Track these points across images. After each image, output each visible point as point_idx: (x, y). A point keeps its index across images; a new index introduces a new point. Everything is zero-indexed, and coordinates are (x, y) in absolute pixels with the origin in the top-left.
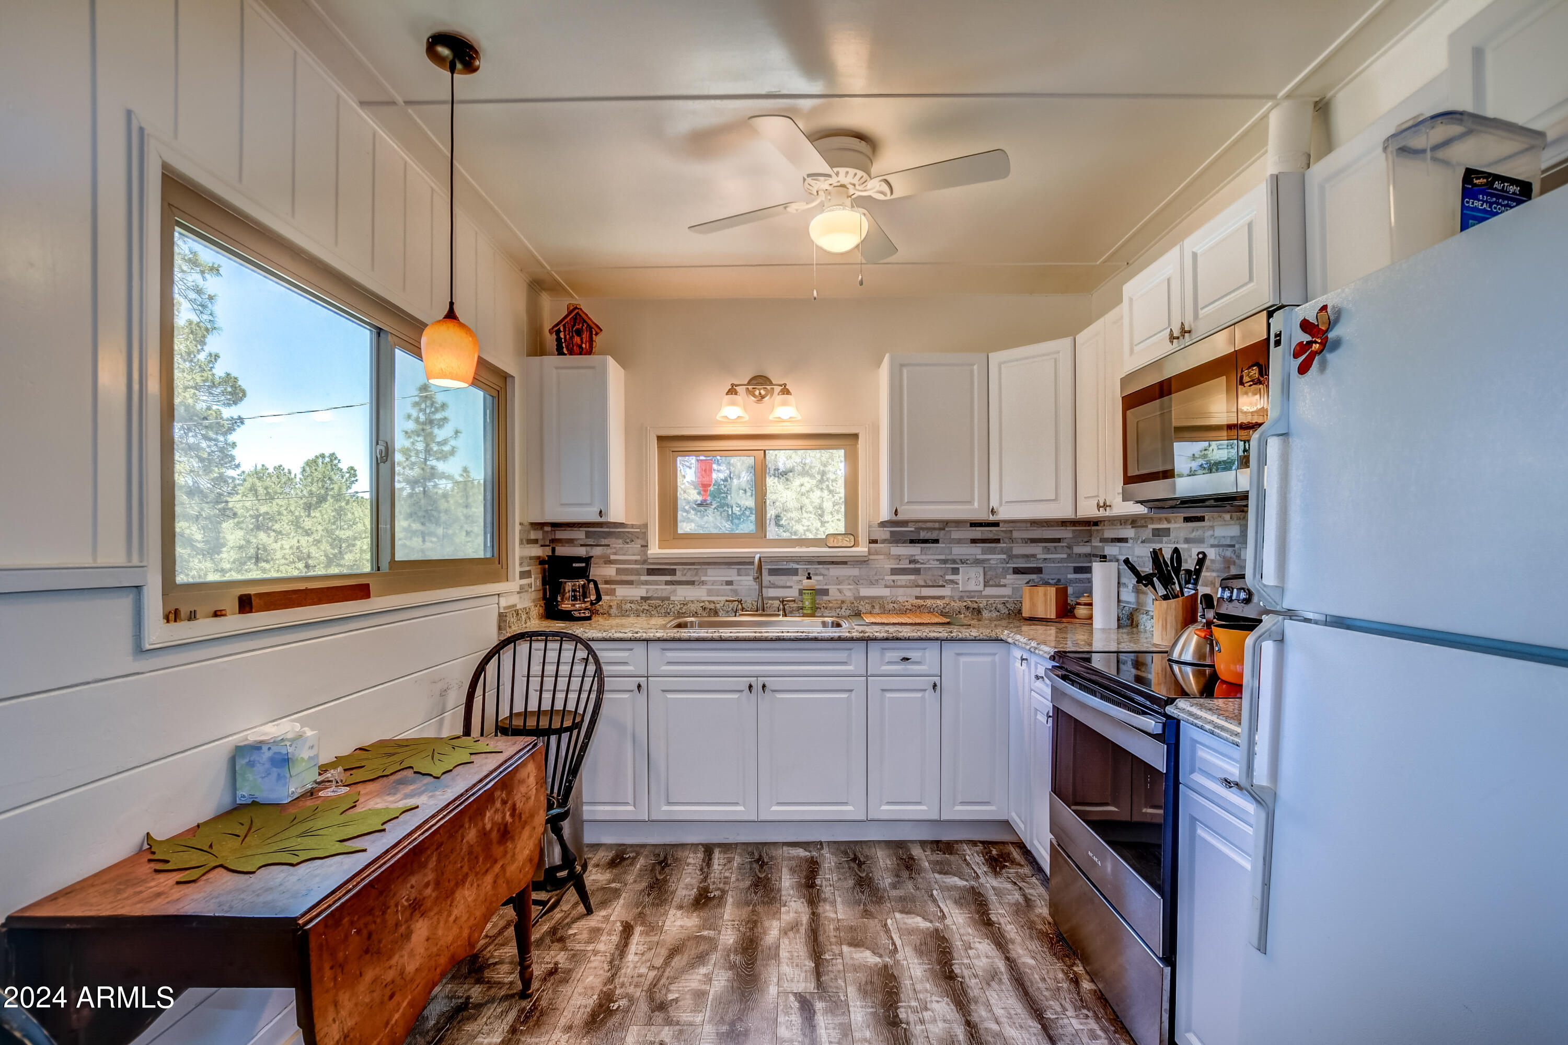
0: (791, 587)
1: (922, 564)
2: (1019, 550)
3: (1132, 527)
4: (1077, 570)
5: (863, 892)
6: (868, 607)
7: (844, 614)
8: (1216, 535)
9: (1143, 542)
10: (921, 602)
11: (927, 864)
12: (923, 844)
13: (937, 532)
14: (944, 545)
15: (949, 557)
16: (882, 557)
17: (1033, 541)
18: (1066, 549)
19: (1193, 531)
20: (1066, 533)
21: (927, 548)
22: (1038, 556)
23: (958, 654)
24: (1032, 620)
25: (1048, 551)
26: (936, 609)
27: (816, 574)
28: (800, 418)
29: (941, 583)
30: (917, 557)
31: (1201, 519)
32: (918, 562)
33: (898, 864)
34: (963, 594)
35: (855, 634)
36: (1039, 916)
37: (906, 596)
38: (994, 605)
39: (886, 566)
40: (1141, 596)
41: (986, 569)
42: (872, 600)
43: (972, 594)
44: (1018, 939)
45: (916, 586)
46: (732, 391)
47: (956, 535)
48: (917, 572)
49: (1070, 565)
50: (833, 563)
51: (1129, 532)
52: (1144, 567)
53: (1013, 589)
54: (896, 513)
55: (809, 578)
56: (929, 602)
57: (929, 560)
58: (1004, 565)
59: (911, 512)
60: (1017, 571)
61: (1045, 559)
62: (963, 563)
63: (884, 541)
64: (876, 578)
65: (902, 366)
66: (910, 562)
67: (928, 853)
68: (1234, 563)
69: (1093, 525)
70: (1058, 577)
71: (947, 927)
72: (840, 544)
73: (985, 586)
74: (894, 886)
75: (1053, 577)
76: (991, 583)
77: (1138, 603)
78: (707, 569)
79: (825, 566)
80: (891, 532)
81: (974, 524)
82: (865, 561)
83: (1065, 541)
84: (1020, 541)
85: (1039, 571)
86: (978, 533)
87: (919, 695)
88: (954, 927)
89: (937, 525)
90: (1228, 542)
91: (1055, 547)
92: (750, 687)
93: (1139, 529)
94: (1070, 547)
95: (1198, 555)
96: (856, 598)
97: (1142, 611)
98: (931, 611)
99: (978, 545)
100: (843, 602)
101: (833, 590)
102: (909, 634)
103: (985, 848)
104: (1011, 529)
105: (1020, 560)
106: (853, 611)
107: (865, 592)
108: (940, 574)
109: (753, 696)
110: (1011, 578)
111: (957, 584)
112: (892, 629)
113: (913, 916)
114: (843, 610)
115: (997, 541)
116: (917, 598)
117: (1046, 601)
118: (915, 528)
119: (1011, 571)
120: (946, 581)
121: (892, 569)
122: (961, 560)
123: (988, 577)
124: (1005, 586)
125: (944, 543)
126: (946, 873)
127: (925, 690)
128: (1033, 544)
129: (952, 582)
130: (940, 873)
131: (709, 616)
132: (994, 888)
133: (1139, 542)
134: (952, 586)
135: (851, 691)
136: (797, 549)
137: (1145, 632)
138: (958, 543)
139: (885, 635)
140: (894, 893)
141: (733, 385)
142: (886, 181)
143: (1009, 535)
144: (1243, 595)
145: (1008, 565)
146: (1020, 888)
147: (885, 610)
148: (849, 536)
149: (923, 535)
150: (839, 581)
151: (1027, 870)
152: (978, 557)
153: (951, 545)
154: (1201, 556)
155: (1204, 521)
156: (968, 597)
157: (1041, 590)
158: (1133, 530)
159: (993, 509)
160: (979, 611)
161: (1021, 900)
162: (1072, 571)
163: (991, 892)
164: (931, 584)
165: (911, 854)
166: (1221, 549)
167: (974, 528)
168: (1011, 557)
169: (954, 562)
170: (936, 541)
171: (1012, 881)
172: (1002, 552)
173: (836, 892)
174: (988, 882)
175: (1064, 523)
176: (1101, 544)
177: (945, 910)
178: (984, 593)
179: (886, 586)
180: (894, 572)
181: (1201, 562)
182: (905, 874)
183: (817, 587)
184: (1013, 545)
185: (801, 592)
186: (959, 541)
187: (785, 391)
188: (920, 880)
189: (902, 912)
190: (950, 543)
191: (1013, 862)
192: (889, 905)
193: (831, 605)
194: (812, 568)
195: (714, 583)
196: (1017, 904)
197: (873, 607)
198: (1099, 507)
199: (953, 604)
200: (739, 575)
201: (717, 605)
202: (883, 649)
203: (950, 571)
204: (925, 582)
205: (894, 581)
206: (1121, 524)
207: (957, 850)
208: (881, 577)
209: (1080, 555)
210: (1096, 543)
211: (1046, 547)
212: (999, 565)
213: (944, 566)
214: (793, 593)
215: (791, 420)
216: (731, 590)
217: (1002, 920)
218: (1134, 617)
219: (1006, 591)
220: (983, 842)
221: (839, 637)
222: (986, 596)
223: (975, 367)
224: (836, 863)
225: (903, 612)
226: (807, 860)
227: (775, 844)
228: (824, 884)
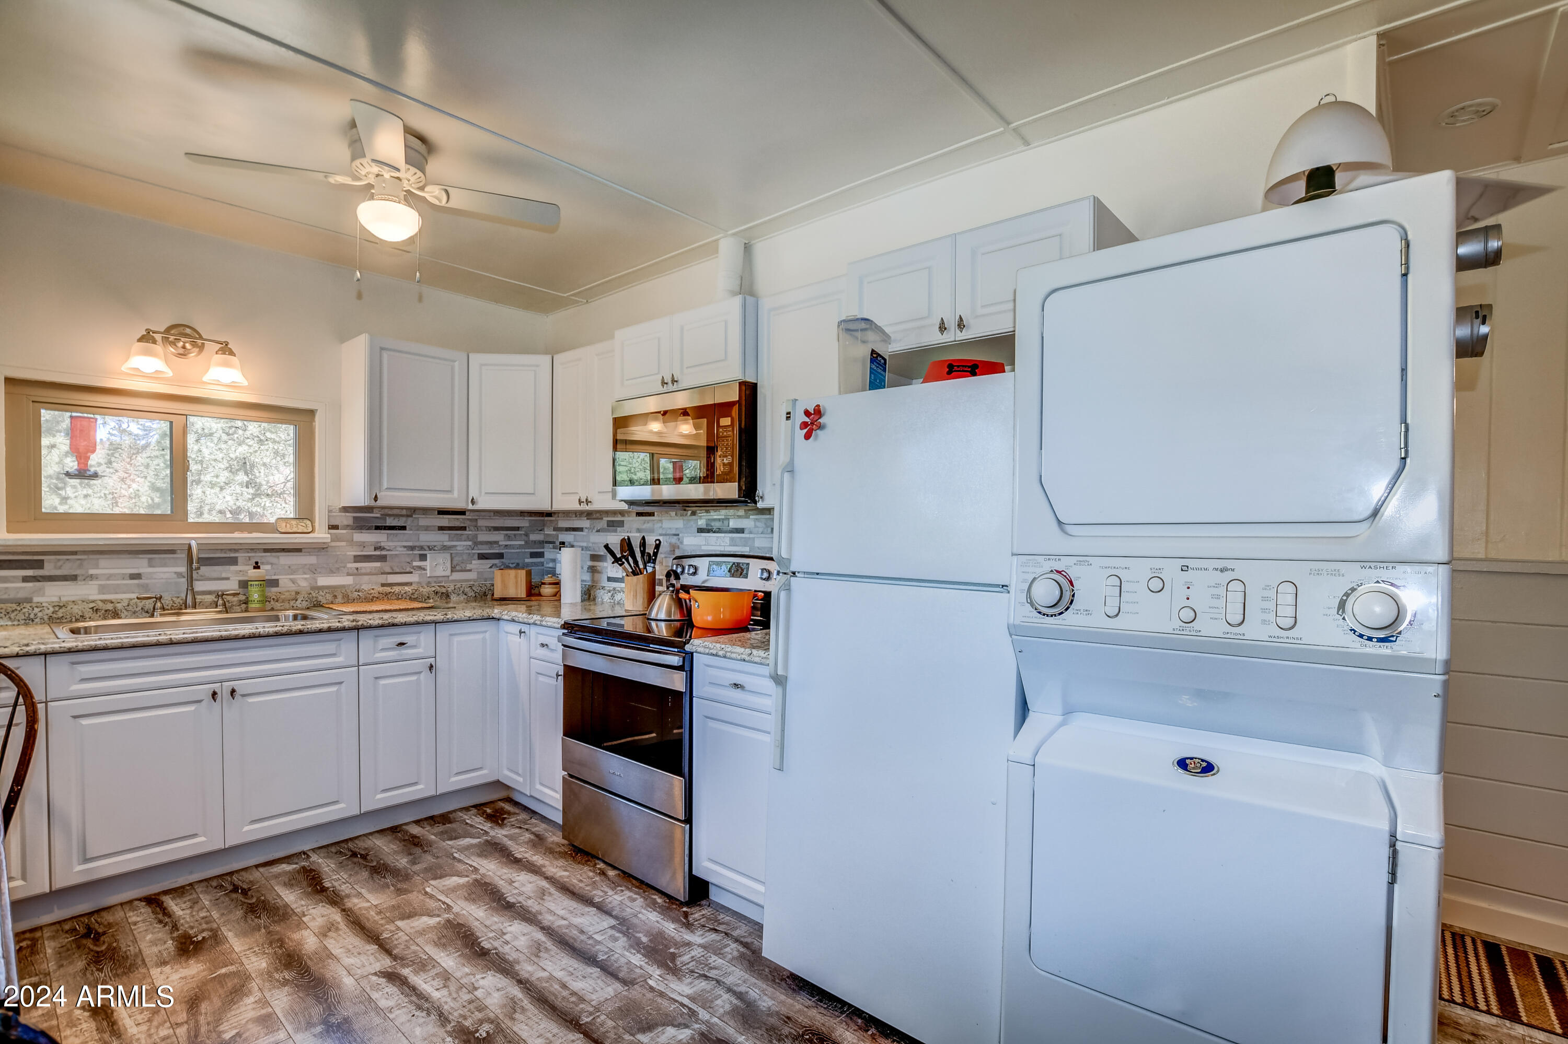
0: (228, 579)
1: (388, 550)
2: (483, 537)
3: (587, 519)
4: (533, 555)
5: (384, 877)
6: (329, 597)
7: (300, 606)
8: (663, 526)
9: (598, 531)
10: (388, 589)
11: (433, 837)
12: (417, 822)
13: (404, 519)
14: (411, 532)
15: (417, 544)
16: (344, 544)
17: (497, 529)
18: (524, 537)
19: (644, 523)
20: (524, 523)
21: (394, 534)
22: (501, 543)
23: (451, 635)
24: (504, 600)
25: (508, 538)
26: (404, 595)
27: (263, 563)
28: (245, 383)
29: (408, 570)
30: (382, 544)
31: (652, 514)
32: (384, 549)
33: (405, 846)
34: (430, 580)
35: (347, 624)
36: (553, 843)
37: (370, 584)
38: (462, 589)
39: (348, 553)
40: (596, 574)
41: (453, 555)
42: (332, 589)
43: (440, 579)
44: (547, 863)
45: (382, 574)
46: (147, 338)
47: (424, 521)
48: (383, 558)
49: (527, 550)
50: (283, 550)
51: (584, 523)
52: (599, 551)
53: (478, 572)
54: (376, 499)
55: (257, 566)
56: (396, 589)
57: (396, 547)
58: (470, 551)
59: (389, 499)
60: (482, 557)
61: (506, 546)
62: (430, 550)
63: (347, 527)
64: (337, 566)
65: (382, 349)
66: (376, 549)
67: (428, 828)
68: (678, 548)
69: (546, 516)
70: (517, 561)
71: (483, 875)
72: (295, 530)
73: (452, 571)
74: (414, 863)
75: (512, 561)
76: (458, 568)
77: (593, 580)
78: (98, 559)
79: (274, 554)
80: (355, 518)
81: (442, 512)
82: (323, 548)
83: (523, 529)
84: (484, 529)
85: (500, 556)
86: (445, 521)
87: (414, 678)
88: (490, 873)
89: (404, 512)
90: (674, 532)
91: (515, 535)
92: (214, 694)
93: (595, 521)
94: (527, 535)
95: (655, 541)
96: (313, 588)
97: (598, 587)
98: (399, 597)
99: (445, 532)
100: (297, 593)
101: (285, 582)
102: (405, 620)
103: (479, 810)
104: (477, 517)
105: (484, 547)
106: (311, 601)
107: (323, 581)
108: (409, 560)
109: (216, 706)
110: (476, 564)
111: (424, 569)
112: (386, 616)
113: (448, 878)
114: (299, 601)
115: (464, 528)
116: (383, 585)
117: (517, 582)
118: (382, 515)
119: (476, 556)
120: (413, 567)
121: (355, 556)
122: (429, 547)
123: (455, 563)
124: (470, 570)
125: (411, 530)
126: (455, 838)
127: (420, 673)
128: (497, 532)
129: (420, 568)
130: (451, 839)
131: (105, 619)
132: (506, 836)
133: (594, 531)
134: (419, 572)
135: (341, 683)
136: (236, 535)
137: (602, 603)
138: (426, 530)
139: (380, 622)
140: (417, 868)
141: (148, 331)
142: (447, 191)
143: (474, 523)
144: (692, 570)
145: (474, 551)
146: (527, 830)
147: (348, 599)
148: (305, 521)
149: (390, 522)
150: (291, 570)
151: (523, 816)
152: (445, 544)
153: (419, 532)
154: (658, 542)
155: (654, 515)
156: (435, 582)
157: (512, 573)
158: (589, 521)
159: (473, 499)
160: (446, 596)
161: (532, 837)
162: (529, 556)
163: (505, 839)
164: (398, 570)
165: (411, 834)
166: (668, 537)
167: (441, 516)
168: (476, 543)
169: (422, 548)
170: (404, 528)
171: (517, 827)
172: (468, 539)
173: (355, 886)
174: (497, 833)
175: (522, 513)
176: (555, 533)
177: (474, 864)
178: (451, 578)
179: (349, 574)
180: (358, 559)
181: (658, 546)
182: (418, 851)
183: (267, 578)
184: (477, 533)
185: (244, 584)
186: (427, 528)
187: (226, 349)
188: (434, 851)
189: (435, 878)
190: (418, 530)
191: (509, 813)
192: (418, 878)
193: (283, 597)
194: (258, 557)
195: (110, 577)
196: (531, 841)
197: (335, 597)
198: (580, 502)
199: (421, 589)
200: (150, 566)
201: (118, 605)
202: (376, 636)
203: (418, 558)
204: (392, 568)
205: (357, 569)
206: (576, 516)
207: (454, 818)
208: (343, 565)
209: (535, 541)
210: (549, 531)
211: (507, 535)
212: (465, 551)
213: (411, 552)
214: (232, 586)
215: (233, 386)
216: (138, 585)
217: (526, 855)
218: (592, 592)
219: (472, 576)
220: (475, 806)
221: (329, 627)
222: (453, 581)
223: (456, 364)
224: (336, 864)
225: (371, 599)
226: (299, 872)
227: (245, 869)
228: (336, 884)
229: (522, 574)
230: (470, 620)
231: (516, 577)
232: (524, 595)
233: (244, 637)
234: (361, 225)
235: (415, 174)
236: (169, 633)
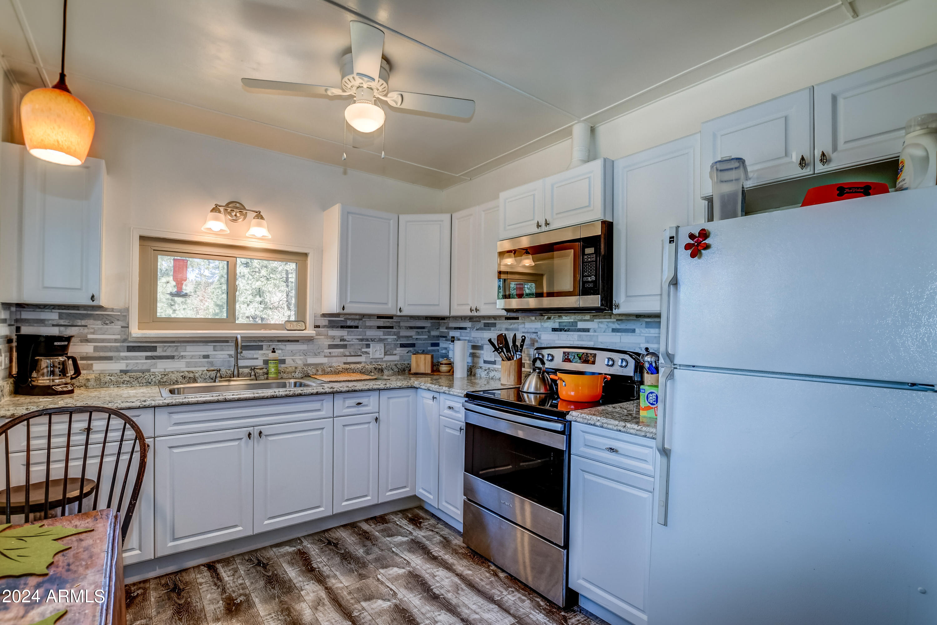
0: (257, 359)
1: (348, 341)
2: (404, 333)
3: (470, 322)
4: (433, 345)
5: (350, 563)
6: (314, 371)
7: (297, 376)
8: (526, 327)
9: (477, 330)
10: (347, 366)
11: (377, 533)
12: (366, 521)
13: (357, 321)
14: (361, 330)
15: (365, 337)
16: (323, 337)
17: (411, 328)
18: (427, 333)
19: (511, 324)
20: (427, 324)
21: (351, 331)
22: (414, 337)
23: (389, 398)
24: (416, 374)
25: (418, 333)
26: (357, 370)
27: (277, 349)
28: (270, 237)
29: (359, 354)
30: (345, 337)
32: (346, 340)
33: (360, 538)
34: (372, 360)
35: (328, 390)
36: (456, 545)
37: (338, 363)
38: (391, 366)
39: (325, 343)
40: (475, 359)
41: (386, 345)
42: (316, 365)
43: (378, 360)
44: (455, 562)
45: (344, 356)
46: (216, 209)
47: (369, 323)
48: (345, 346)
49: (429, 342)
50: (289, 341)
51: (468, 324)
52: (478, 343)
53: (400, 356)
54: (343, 308)
55: (274, 351)
56: (352, 366)
57: (352, 339)
58: (395, 342)
59: (351, 309)
60: (402, 346)
61: (417, 339)
62: (372, 341)
63: (324, 326)
64: (319, 351)
65: (348, 213)
66: (341, 340)
67: (373, 526)
68: (537, 341)
69: (441, 320)
70: (423, 349)
71: (414, 568)
72: (295, 328)
73: (385, 355)
74: (367, 553)
75: (420, 349)
76: (388, 353)
77: (473, 362)
78: (186, 346)
79: (283, 343)
80: (329, 321)
81: (380, 317)
82: (311, 340)
83: (427, 328)
84: (404, 328)
85: (413, 345)
86: (381, 322)
87: (366, 426)
88: (418, 567)
89: (357, 317)
90: (534, 331)
91: (422, 332)
92: (250, 435)
93: (475, 323)
94: (429, 332)
95: (522, 337)
96: (305, 365)
97: (477, 367)
98: (354, 371)
99: (381, 330)
100: (296, 368)
101: (289, 361)
102: (362, 388)
103: (403, 514)
104: (399, 321)
105: (404, 339)
106: (304, 373)
107: (311, 360)
108: (360, 348)
109: (251, 442)
110: (399, 350)
111: (369, 354)
112: (350, 384)
113: (391, 568)
114: (297, 373)
115: (392, 327)
116: (345, 363)
117: (425, 363)
118: (345, 319)
119: (399, 345)
120: (362, 352)
121: (329, 345)
122: (371, 339)
123: (386, 349)
124: (395, 355)
125: (361, 328)
126: (392, 536)
127: (369, 423)
128: (412, 330)
129: (366, 353)
130: (389, 536)
131: (189, 383)
132: (424, 537)
133: (475, 330)
134: (366, 355)
135: (323, 429)
136: (262, 331)
137: (481, 378)
138: (370, 328)
139: (347, 389)
140: (370, 557)
141: (216, 205)
142: (402, 96)
143: (398, 324)
144: (550, 358)
145: (397, 342)
146: (437, 533)
147: (325, 372)
148: (301, 323)
149: (349, 323)
150: (293, 353)
151: (433, 521)
152: (381, 337)
153: (366, 330)
155: (518, 319)
156: (375, 362)
157: (422, 356)
158: (470, 323)
159: (400, 308)
160: (381, 371)
161: (442, 539)
162: (430, 346)
163: (424, 539)
164: (353, 354)
165: (363, 530)
166: (529, 334)
167: (379, 320)
168: (399, 337)
169: (367, 340)
170: (357, 327)
171: (430, 530)
172: (394, 335)
173: (332, 569)
174: (418, 534)
175: (427, 318)
176: (446, 330)
177: (407, 558)
178: (384, 359)
179: (325, 357)
180: (331, 347)
181: (523, 341)
182: (368, 543)
183: (280, 358)
184: (400, 330)
185: (266, 362)
186: (370, 327)
187: (259, 216)
188: (380, 545)
189: (383, 568)
190: (365, 328)
191: (423, 519)
192: (372, 566)
193: (287, 370)
194: (274, 345)
195: (192, 357)
196: (441, 542)
197: (317, 371)
198: (471, 310)
199: (367, 367)
200: (215, 350)
201: (196, 374)
202: (344, 398)
203: (365, 346)
204: (350, 353)
205: (330, 353)
206: (462, 320)
207: (389, 520)
208: (321, 350)
209: (434, 336)
210: (443, 330)
211: (417, 331)
212: (393, 342)
213: (361, 343)
214: (259, 363)
215: (263, 239)
216: (208, 362)
217: (440, 554)
218: (473, 370)
219: (396, 358)
220: (401, 511)
221: (317, 392)
222: (386, 361)
223: (392, 221)
224: (319, 549)
225: (337, 373)
226: (296, 553)
227: (264, 548)
228: (320, 566)
229: (429, 357)
230: (400, 388)
231: (425, 359)
232: (429, 372)
233: (267, 398)
234: (347, 122)
235: (382, 84)
236: (224, 394)
